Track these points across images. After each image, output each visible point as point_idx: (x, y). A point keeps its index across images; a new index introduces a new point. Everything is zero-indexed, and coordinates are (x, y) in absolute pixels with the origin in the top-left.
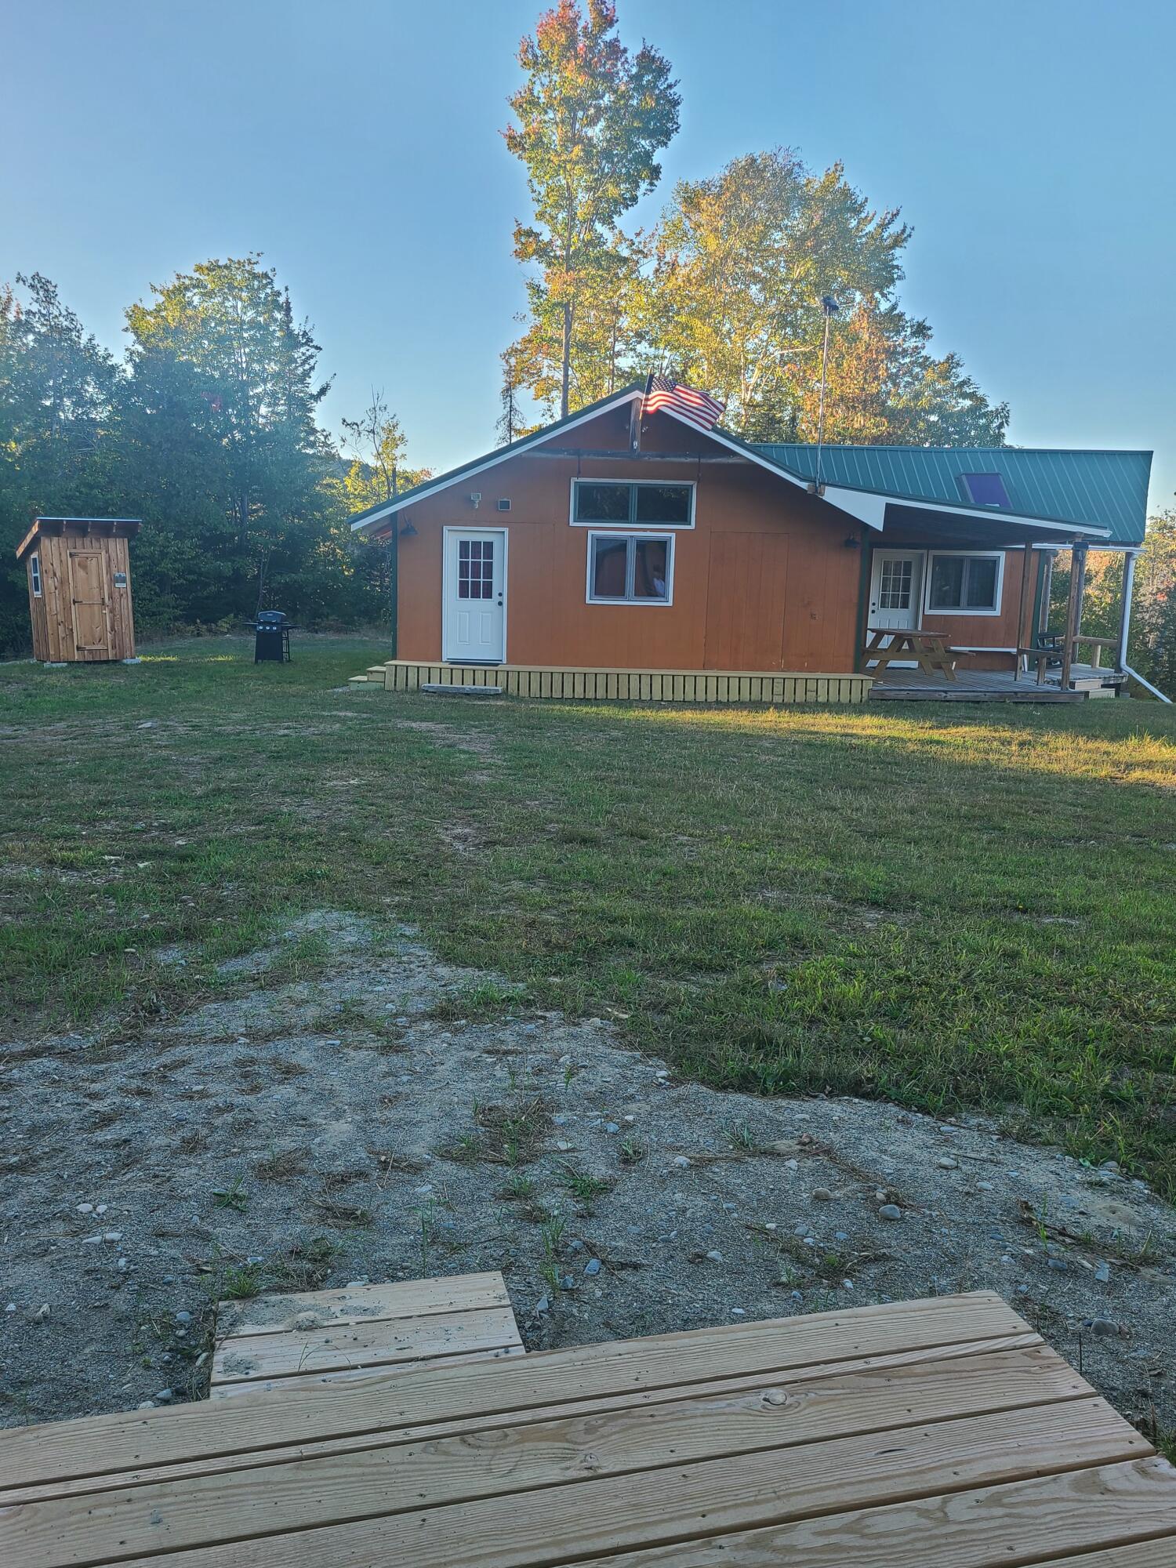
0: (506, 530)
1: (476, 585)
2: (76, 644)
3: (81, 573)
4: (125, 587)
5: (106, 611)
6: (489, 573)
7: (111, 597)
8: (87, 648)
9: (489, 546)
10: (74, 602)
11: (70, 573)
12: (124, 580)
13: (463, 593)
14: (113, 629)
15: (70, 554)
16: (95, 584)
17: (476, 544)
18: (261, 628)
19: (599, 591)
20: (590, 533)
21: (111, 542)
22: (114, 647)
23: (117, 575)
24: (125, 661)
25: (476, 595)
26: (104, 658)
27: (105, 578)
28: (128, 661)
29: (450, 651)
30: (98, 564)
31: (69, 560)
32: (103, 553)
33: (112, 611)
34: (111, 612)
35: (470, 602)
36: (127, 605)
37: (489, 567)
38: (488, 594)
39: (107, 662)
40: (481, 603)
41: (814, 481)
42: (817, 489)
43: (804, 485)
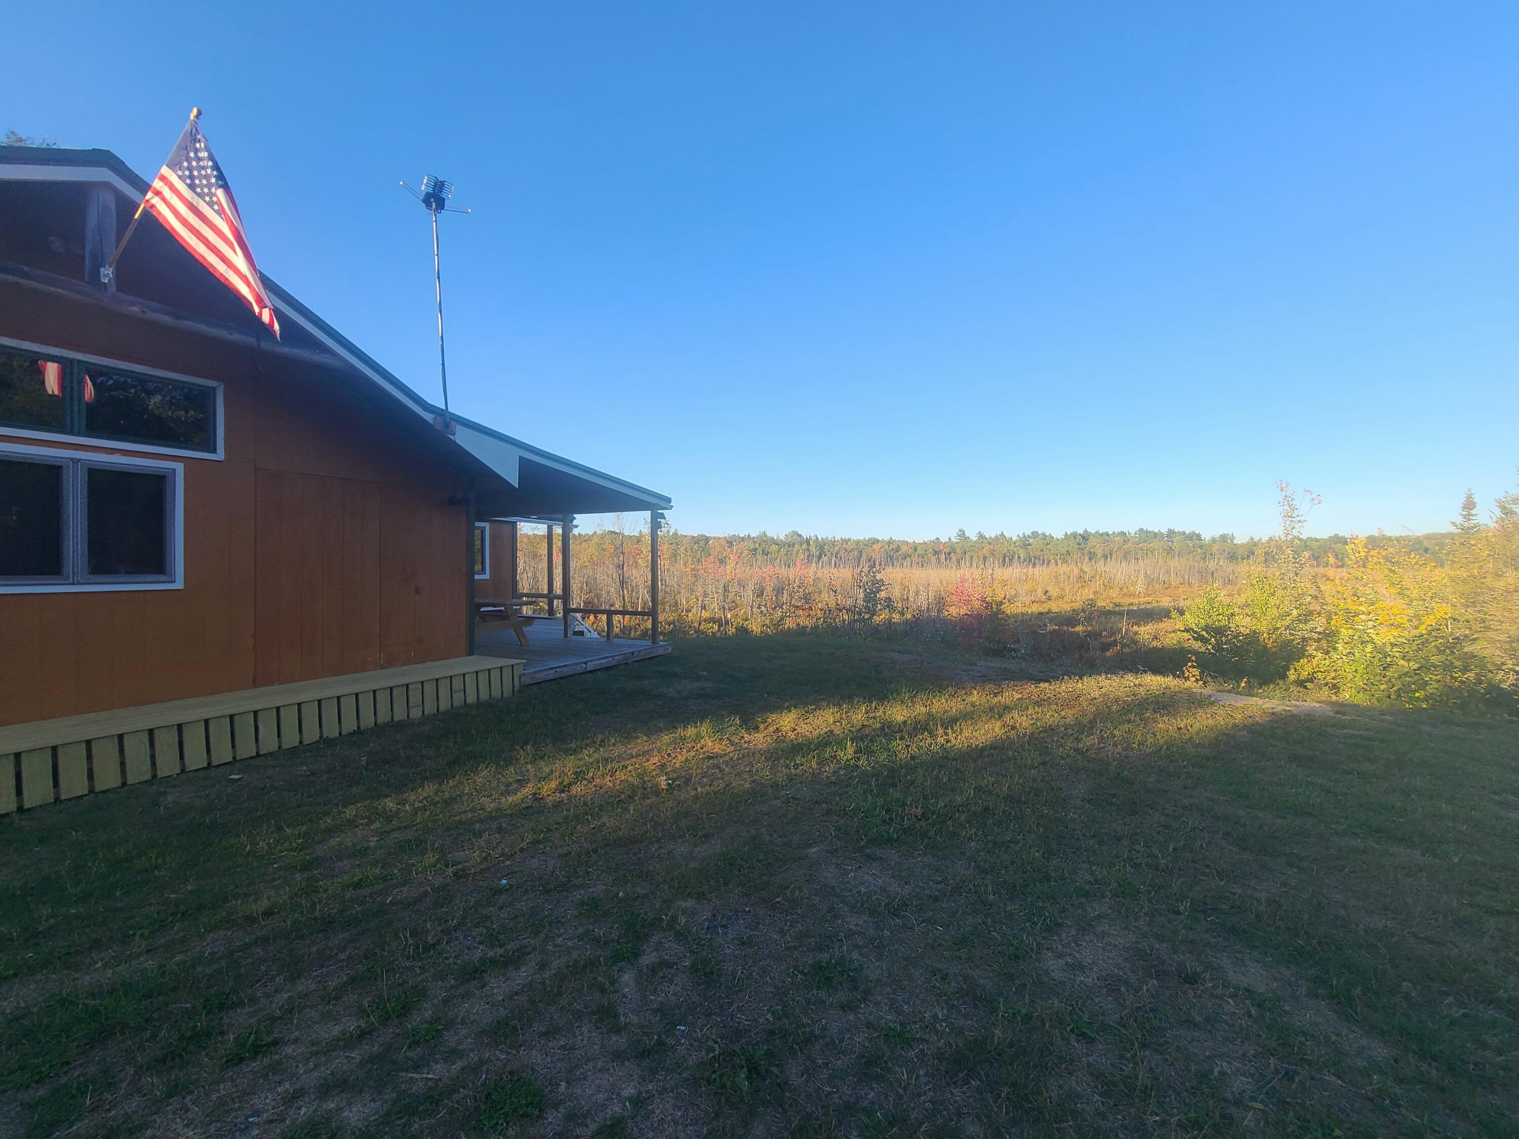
41: (442, 414)
42: (447, 426)
43: (428, 417)
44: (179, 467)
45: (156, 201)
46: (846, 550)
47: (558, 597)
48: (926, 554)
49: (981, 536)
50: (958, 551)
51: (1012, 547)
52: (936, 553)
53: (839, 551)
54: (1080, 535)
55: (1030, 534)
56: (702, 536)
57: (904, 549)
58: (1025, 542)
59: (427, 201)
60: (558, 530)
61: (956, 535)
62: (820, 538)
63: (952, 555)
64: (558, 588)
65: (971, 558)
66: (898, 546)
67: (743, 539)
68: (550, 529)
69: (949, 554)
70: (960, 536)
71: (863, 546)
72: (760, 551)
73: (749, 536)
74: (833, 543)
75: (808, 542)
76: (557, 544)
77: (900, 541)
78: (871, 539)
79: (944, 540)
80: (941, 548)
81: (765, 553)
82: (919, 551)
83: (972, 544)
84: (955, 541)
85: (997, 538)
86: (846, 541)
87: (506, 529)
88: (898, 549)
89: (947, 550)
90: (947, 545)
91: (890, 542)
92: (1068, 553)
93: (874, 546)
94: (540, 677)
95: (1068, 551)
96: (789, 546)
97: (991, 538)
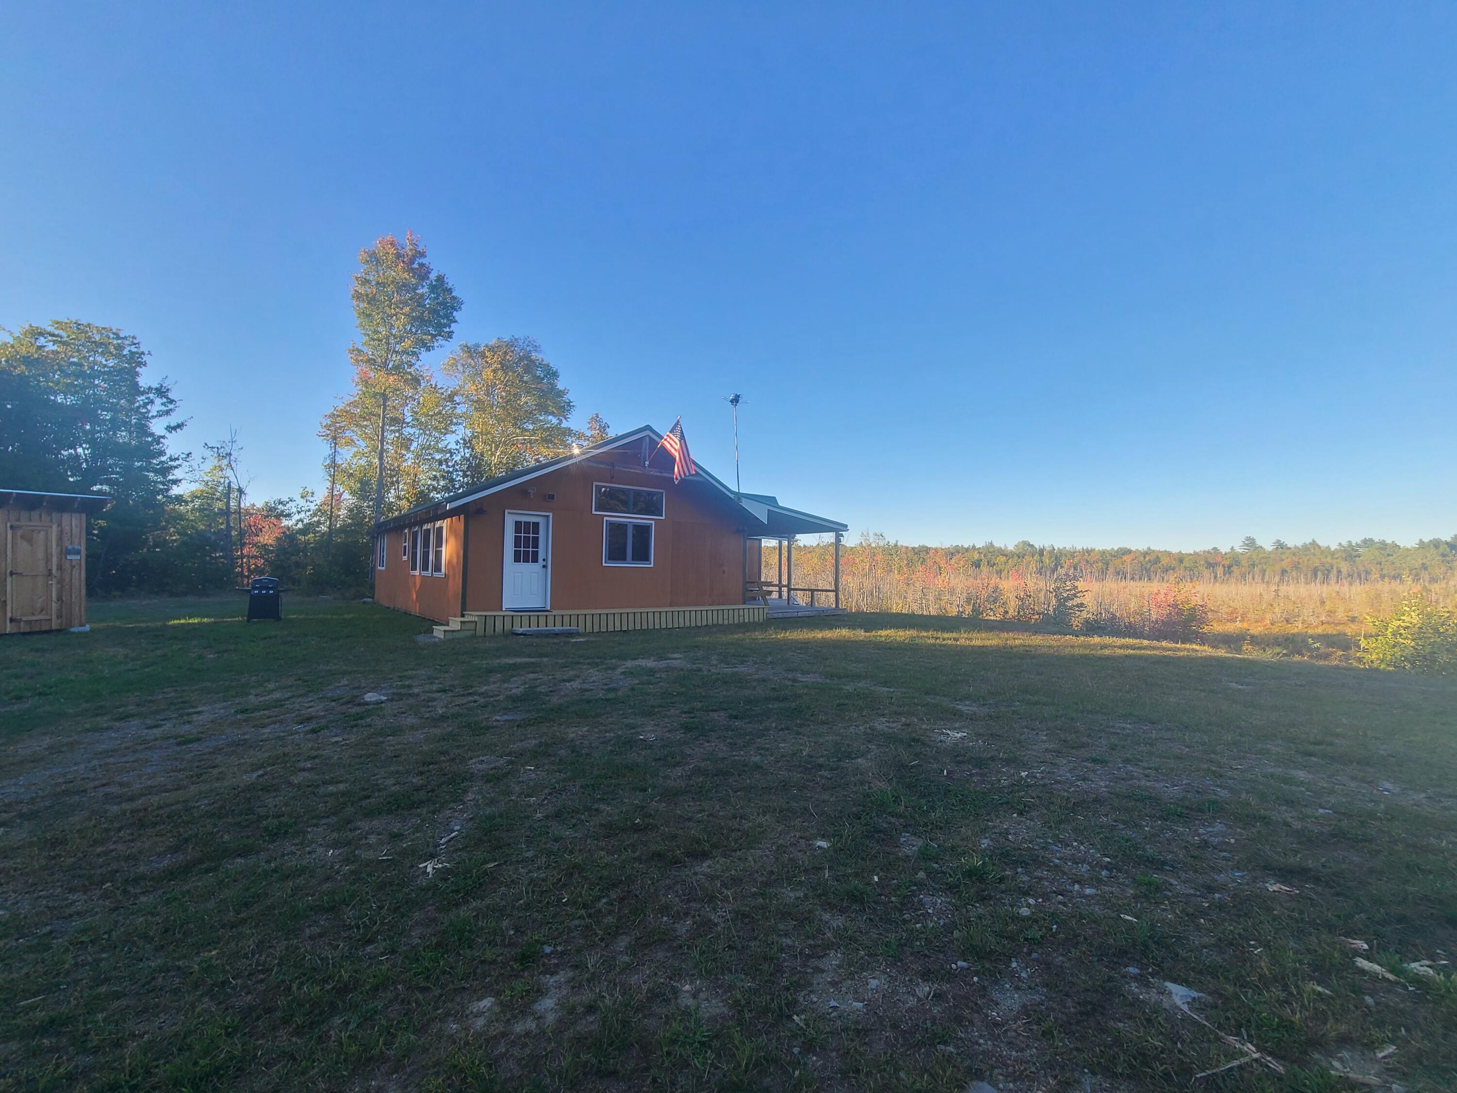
0: (551, 514)
1: (526, 553)
2: (9, 615)
3: (24, 546)
4: (79, 559)
5: (54, 582)
6: (536, 545)
7: (60, 568)
8: (24, 619)
9: (536, 525)
10: (12, 574)
11: (9, 546)
12: (78, 552)
13: (517, 559)
14: (60, 598)
15: (12, 527)
16: (40, 554)
17: (527, 524)
18: (257, 592)
19: (612, 557)
20: (605, 519)
21: (66, 517)
22: (59, 616)
23: (70, 547)
24: (73, 630)
25: (526, 561)
26: (45, 627)
27: (54, 550)
28: (75, 629)
29: (508, 603)
30: (47, 539)
31: (10, 532)
32: (55, 527)
33: (60, 582)
34: (58, 583)
35: (523, 566)
36: (79, 577)
37: (536, 540)
38: (535, 560)
39: (49, 632)
40: (530, 566)
41: (737, 494)
42: (739, 499)
43: (732, 496)
44: (653, 522)
45: (666, 443)
46: (1087, 562)
47: (784, 586)
48: (1196, 567)
49: (1280, 546)
50: (1244, 563)
51: (1329, 560)
52: (1210, 565)
53: (1079, 562)
54: (1447, 543)
55: (1359, 542)
56: (923, 547)
57: (1165, 561)
58: (1350, 553)
59: (732, 401)
60: (785, 543)
61: (1242, 544)
62: (1056, 548)
63: (1234, 568)
64: (785, 582)
65: (1263, 572)
66: (1158, 557)
67: (967, 550)
68: (780, 543)
69: (1230, 567)
70: (1247, 545)
71: (1109, 558)
72: (984, 562)
73: (974, 546)
74: (1072, 554)
75: (1041, 552)
76: (785, 554)
77: (1160, 552)
78: (1121, 549)
79: (1224, 549)
80: (1219, 559)
81: (991, 564)
82: (1186, 563)
83: (1266, 555)
84: (1241, 551)
85: (1306, 548)
86: (1089, 552)
87: (756, 543)
88: (1157, 560)
89: (1227, 563)
90: (1227, 556)
91: (1145, 554)
92: (1424, 567)
93: (1125, 558)
94: (776, 616)
95: (1423, 564)
96: (1019, 558)
97: (1296, 547)
